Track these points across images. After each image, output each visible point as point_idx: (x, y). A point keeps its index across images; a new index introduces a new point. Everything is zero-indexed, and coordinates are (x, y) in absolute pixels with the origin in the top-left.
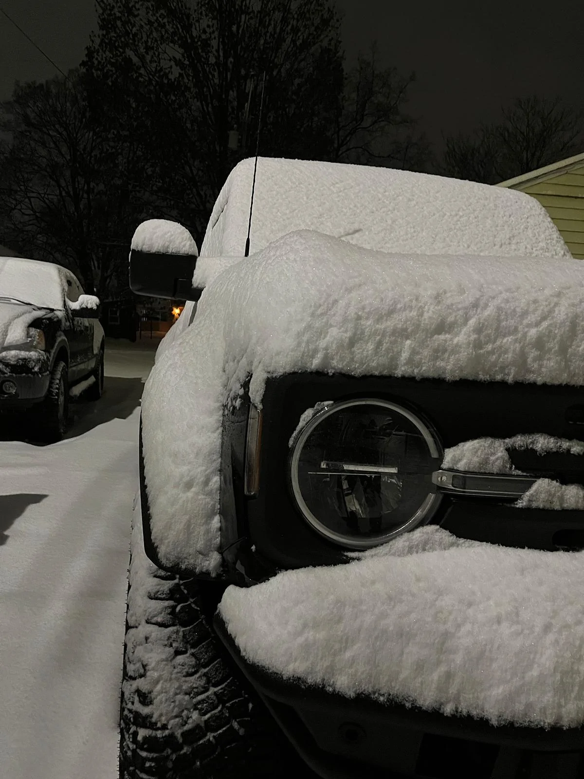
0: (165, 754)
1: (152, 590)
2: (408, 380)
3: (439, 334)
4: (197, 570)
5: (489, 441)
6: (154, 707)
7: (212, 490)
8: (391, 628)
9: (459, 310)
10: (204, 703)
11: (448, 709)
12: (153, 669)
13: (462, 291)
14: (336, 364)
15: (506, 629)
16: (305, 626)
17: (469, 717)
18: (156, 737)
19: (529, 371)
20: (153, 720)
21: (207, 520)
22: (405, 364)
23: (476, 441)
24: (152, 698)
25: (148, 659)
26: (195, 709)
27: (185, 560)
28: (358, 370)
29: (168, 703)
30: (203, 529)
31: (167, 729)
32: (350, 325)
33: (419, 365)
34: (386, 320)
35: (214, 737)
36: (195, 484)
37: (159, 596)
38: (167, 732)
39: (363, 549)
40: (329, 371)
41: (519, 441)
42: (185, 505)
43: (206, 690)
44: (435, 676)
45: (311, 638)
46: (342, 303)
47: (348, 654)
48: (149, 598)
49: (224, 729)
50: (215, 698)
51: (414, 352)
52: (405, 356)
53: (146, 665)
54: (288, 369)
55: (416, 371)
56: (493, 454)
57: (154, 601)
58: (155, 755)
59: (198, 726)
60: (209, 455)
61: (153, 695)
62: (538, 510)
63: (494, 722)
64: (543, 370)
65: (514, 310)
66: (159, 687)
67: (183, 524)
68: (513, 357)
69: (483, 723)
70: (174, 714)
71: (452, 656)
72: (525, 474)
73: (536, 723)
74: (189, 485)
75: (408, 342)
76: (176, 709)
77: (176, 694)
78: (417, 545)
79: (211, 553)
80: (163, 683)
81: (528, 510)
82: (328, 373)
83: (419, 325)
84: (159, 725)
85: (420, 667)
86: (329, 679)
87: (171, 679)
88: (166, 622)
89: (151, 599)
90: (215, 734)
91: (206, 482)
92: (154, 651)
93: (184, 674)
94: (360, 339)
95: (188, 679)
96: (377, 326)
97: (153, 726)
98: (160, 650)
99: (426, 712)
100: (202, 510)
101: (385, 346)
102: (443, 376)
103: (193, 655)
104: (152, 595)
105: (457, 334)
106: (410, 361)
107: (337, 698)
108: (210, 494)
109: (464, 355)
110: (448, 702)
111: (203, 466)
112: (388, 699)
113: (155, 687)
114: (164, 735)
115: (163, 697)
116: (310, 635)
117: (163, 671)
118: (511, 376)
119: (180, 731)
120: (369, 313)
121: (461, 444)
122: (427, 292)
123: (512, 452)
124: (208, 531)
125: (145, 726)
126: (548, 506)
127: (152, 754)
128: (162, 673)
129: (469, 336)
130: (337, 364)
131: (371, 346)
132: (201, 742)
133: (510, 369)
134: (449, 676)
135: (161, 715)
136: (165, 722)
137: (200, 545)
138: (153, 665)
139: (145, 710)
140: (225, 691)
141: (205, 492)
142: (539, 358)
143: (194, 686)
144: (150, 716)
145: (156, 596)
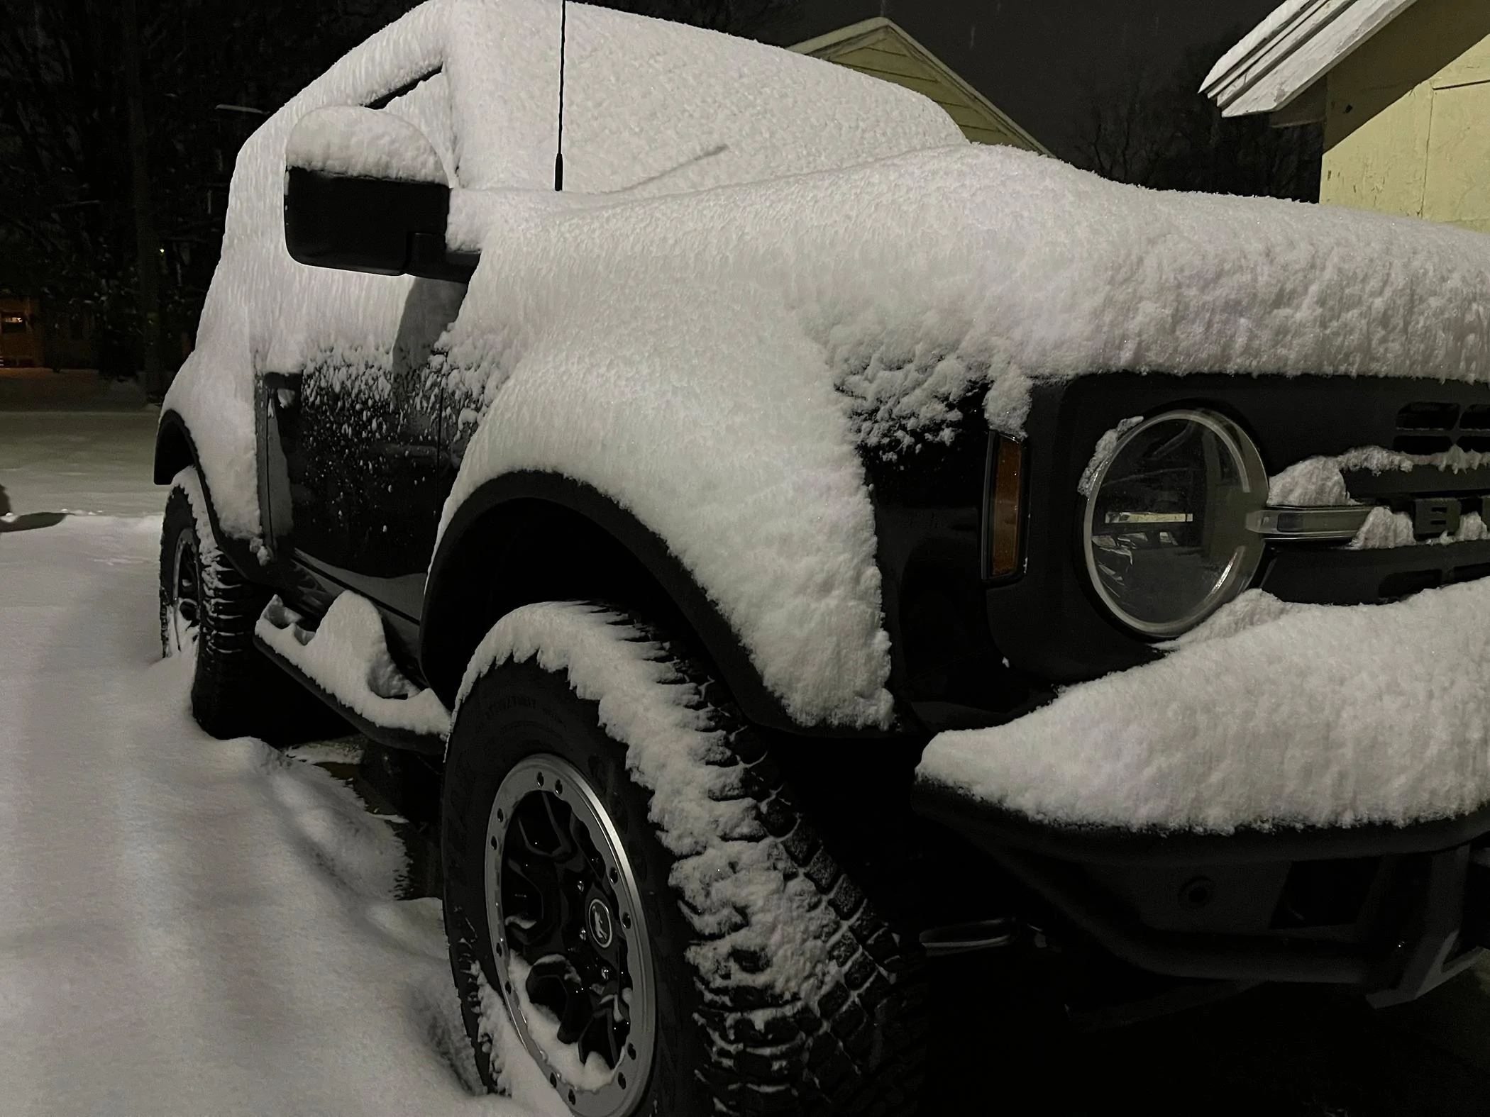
0: (798, 1041)
1: (715, 784)
2: (1244, 378)
3: (1278, 307)
4: (857, 724)
5: (1322, 460)
6: (775, 969)
7: (867, 589)
8: (1263, 731)
9: (1296, 272)
10: (840, 947)
11: (1347, 820)
12: (763, 910)
13: (1292, 245)
14: (1154, 358)
15: (1391, 704)
16: (1151, 751)
17: (1371, 824)
18: (784, 1018)
19: (1375, 359)
20: (778, 990)
21: (866, 640)
22: (1242, 354)
23: (1308, 462)
24: (769, 955)
25: (747, 896)
26: (831, 958)
27: (836, 710)
28: (1182, 366)
29: (795, 958)
30: (861, 656)
31: (799, 999)
32: (1171, 297)
33: (1257, 354)
34: (1214, 289)
35: (859, 996)
36: (836, 582)
37: (729, 793)
38: (799, 1005)
39: (1173, 636)
40: (1143, 369)
41: (1353, 458)
42: (827, 622)
43: (838, 927)
44: (1328, 780)
45: (1164, 765)
46: (1150, 262)
47: (1215, 777)
48: (714, 800)
49: (871, 979)
50: (852, 937)
51: (1252, 337)
52: (1240, 341)
53: (746, 907)
54: (1083, 369)
55: (1254, 363)
56: (1328, 478)
57: (723, 804)
58: (784, 1048)
59: (838, 985)
60: (854, 535)
61: (769, 951)
62: (1373, 550)
63: (1400, 823)
64: (1389, 355)
65: (1355, 273)
66: (776, 937)
67: (829, 652)
68: (1359, 339)
69: (1386, 828)
70: (806, 973)
71: (1341, 751)
72: (1359, 503)
73: (1441, 813)
74: (826, 588)
75: (1243, 320)
76: (808, 965)
77: (804, 941)
78: (1243, 619)
79: (878, 693)
80: (783, 929)
81: (1364, 551)
82: (1140, 373)
83: (1255, 295)
84: (787, 996)
85: (1308, 773)
86: (1197, 817)
87: (792, 920)
88: (755, 832)
89: (717, 800)
90: (861, 990)
91: (857, 579)
92: (755, 881)
93: (807, 907)
94: (1183, 318)
95: (813, 914)
96: (1204, 297)
97: (777, 1001)
98: (764, 878)
99: (1321, 829)
100: (858, 625)
101: (1216, 327)
102: (1282, 371)
103: (807, 875)
104: (718, 794)
105: (1298, 307)
106: (1247, 350)
107: (1213, 840)
108: (862, 597)
109: (1309, 338)
110: (1344, 810)
111: (843, 552)
112: (1274, 825)
113: (769, 938)
114: (796, 1010)
115: (787, 949)
116: (1160, 762)
117: (779, 908)
118: (1356, 366)
119: (817, 998)
120: (1191, 277)
121: (1290, 469)
122: (1255, 247)
123: (1345, 472)
124: (870, 658)
125: (764, 1005)
126: (1383, 545)
127: (779, 1048)
128: (778, 912)
129: (1314, 311)
130: (1156, 358)
131: (1198, 329)
132: (844, 1008)
133: (1355, 356)
134: (1342, 776)
135: (788, 980)
136: (795, 990)
137: (860, 681)
138: (760, 903)
139: (760, 979)
140: (863, 921)
141: (855, 594)
142: (1384, 340)
143: (825, 922)
144: (769, 986)
145: (724, 794)
